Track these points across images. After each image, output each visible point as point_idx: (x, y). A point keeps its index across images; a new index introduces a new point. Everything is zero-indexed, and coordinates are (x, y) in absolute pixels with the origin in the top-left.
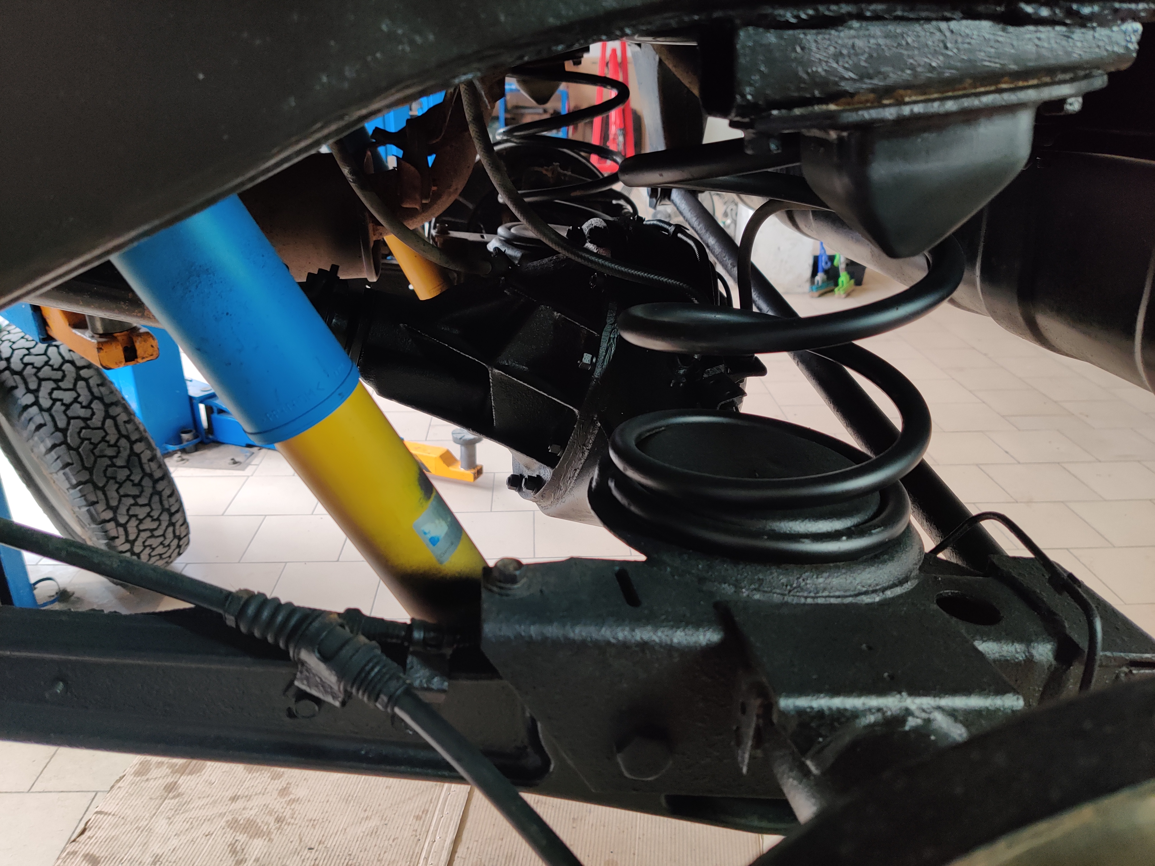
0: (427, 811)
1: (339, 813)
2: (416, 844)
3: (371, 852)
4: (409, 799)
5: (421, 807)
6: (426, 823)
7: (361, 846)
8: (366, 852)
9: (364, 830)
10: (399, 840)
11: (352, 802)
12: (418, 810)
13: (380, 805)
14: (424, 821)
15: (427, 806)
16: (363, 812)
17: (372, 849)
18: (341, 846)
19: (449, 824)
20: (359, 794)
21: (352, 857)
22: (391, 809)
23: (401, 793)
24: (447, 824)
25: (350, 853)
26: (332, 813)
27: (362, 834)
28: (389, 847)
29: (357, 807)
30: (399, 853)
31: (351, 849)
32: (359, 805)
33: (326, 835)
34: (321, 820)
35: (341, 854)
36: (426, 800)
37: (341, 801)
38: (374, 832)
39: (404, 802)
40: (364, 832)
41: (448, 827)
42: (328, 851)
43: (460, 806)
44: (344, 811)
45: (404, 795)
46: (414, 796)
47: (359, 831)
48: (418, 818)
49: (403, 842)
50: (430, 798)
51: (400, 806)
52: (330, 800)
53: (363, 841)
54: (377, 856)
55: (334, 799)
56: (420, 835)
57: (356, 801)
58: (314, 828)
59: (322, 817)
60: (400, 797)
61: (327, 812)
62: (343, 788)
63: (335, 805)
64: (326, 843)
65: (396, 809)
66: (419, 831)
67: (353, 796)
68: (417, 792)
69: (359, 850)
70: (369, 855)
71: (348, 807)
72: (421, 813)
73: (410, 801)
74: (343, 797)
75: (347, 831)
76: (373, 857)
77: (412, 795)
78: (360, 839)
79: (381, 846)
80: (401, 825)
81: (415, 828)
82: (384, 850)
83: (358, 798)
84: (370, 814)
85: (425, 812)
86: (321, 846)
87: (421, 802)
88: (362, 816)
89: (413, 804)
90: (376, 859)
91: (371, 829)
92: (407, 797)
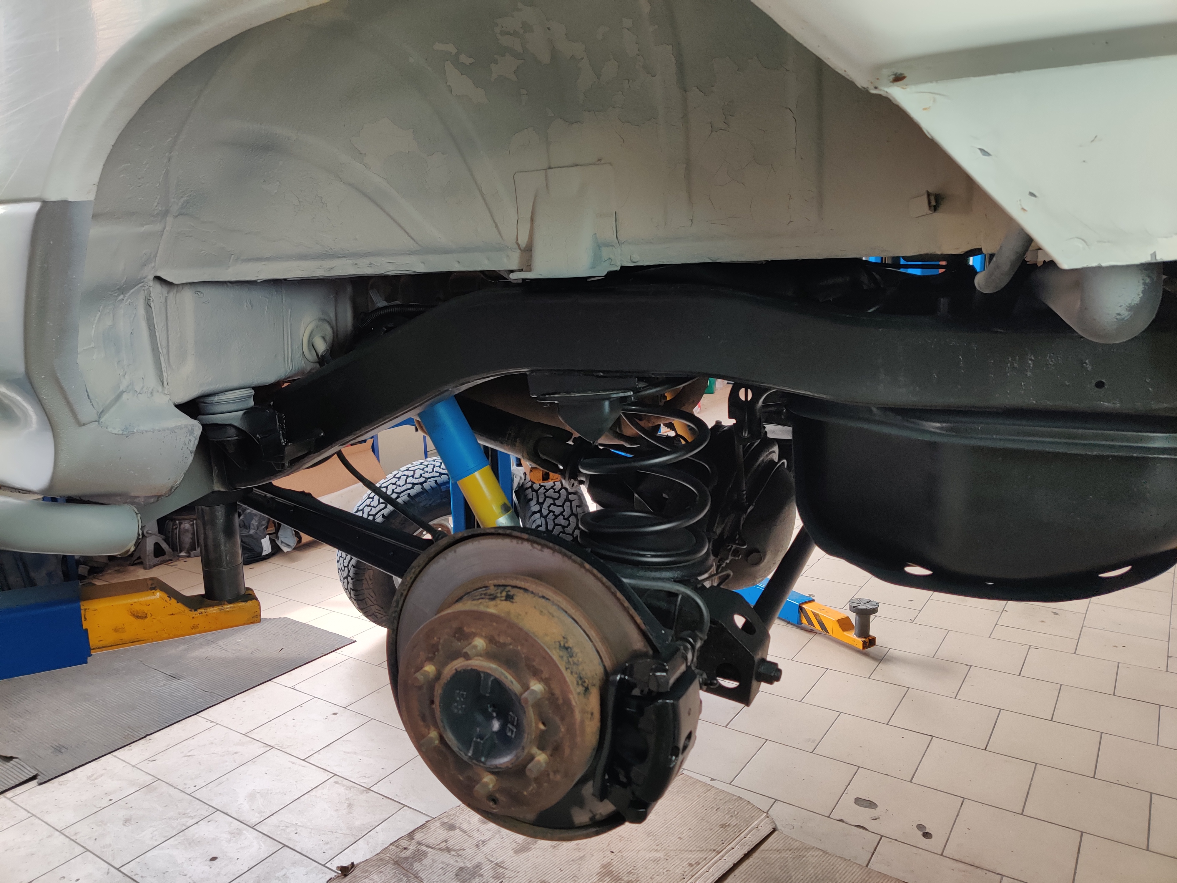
0: (699, 864)
1: (640, 840)
2: (681, 880)
3: (648, 871)
4: (691, 851)
5: (696, 859)
6: (694, 870)
7: (644, 864)
8: (646, 870)
9: (650, 856)
10: (671, 872)
11: (651, 837)
12: (693, 860)
13: (669, 846)
14: (693, 869)
15: (701, 860)
16: (656, 846)
17: (650, 869)
18: (631, 859)
19: (710, 878)
20: (658, 834)
21: (635, 868)
22: (675, 852)
23: (687, 845)
24: (708, 877)
25: (635, 865)
26: (635, 838)
27: (648, 858)
28: (662, 873)
29: (653, 841)
30: (667, 879)
31: (637, 864)
32: (655, 840)
33: (625, 848)
34: (626, 839)
35: (629, 864)
36: (701, 857)
37: (645, 833)
38: (656, 861)
39: (686, 852)
40: (650, 858)
41: (708, 879)
42: (622, 858)
43: (723, 870)
44: (644, 840)
45: (689, 847)
46: (694, 851)
47: (647, 856)
48: (690, 865)
49: (673, 874)
50: (705, 857)
51: (682, 852)
52: (638, 830)
53: (647, 863)
54: (652, 875)
55: (641, 831)
56: (686, 875)
57: (654, 838)
58: (620, 842)
59: (628, 837)
60: (685, 847)
61: (633, 836)
62: (650, 826)
63: (640, 834)
64: (623, 853)
65: (678, 853)
66: (687, 873)
67: (653, 834)
68: (698, 849)
69: (642, 866)
70: (647, 872)
71: (647, 839)
72: (694, 863)
73: (690, 853)
74: (647, 831)
75: (640, 852)
76: (649, 874)
77: (694, 849)
78: (645, 860)
79: (657, 870)
80: (677, 864)
81: (685, 870)
82: (658, 874)
83: (656, 836)
84: (660, 849)
85: (698, 863)
86: (619, 853)
87: (697, 857)
88: (653, 848)
89: (691, 855)
90: (650, 876)
91: (656, 858)
92: (690, 849)
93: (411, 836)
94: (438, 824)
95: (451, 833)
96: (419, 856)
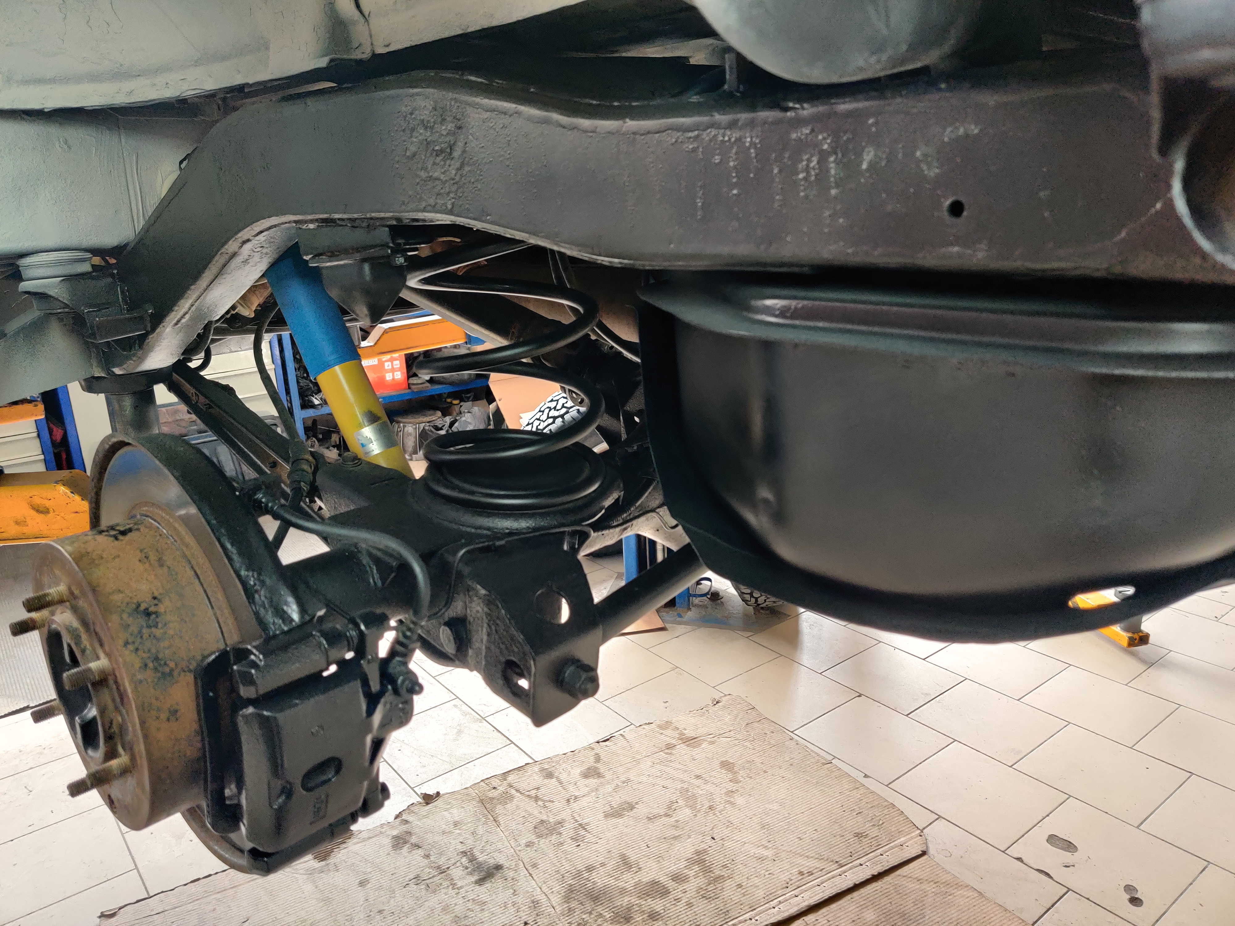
0: (812, 874)
1: (751, 831)
2: (783, 888)
3: (747, 869)
4: (807, 856)
5: (811, 868)
6: (803, 880)
7: (745, 860)
8: (744, 867)
9: (756, 853)
10: (774, 877)
11: (766, 830)
12: (806, 868)
13: (782, 845)
15: (816, 871)
16: (767, 842)
17: (750, 868)
18: (732, 851)
19: (818, 894)
20: (775, 829)
21: (734, 862)
22: (788, 854)
23: (805, 849)
24: (817, 893)
25: (734, 859)
26: (746, 827)
27: (752, 854)
28: (763, 875)
29: (766, 836)
30: (766, 884)
31: (737, 858)
32: (768, 835)
33: (730, 837)
34: (735, 826)
35: (728, 856)
36: (818, 866)
37: (760, 824)
38: (761, 859)
39: (801, 856)
40: (755, 854)
41: (816, 895)
42: (722, 848)
43: (839, 888)
44: (756, 832)
45: (807, 851)
46: (812, 857)
47: (752, 851)
48: (801, 873)
49: (775, 880)
50: (823, 867)
51: (796, 856)
52: (753, 819)
53: (749, 859)
54: (750, 874)
55: (756, 820)
56: (791, 885)
57: (769, 831)
58: (727, 828)
59: (738, 825)
60: (801, 851)
61: (744, 824)
62: (768, 817)
63: (753, 824)
64: (726, 842)
65: (791, 856)
66: (793, 881)
67: (769, 827)
68: (817, 856)
69: (742, 862)
70: (745, 870)
71: (759, 831)
72: (806, 872)
73: (806, 858)
74: (763, 823)
75: (746, 845)
76: (746, 873)
77: (811, 855)
78: (748, 856)
79: (758, 871)
80: (785, 868)
81: (792, 878)
82: (757, 875)
83: (772, 830)
84: (770, 846)
86: (721, 841)
87: (813, 865)
88: (763, 843)
89: (806, 862)
90: (747, 876)
91: (762, 856)
92: (807, 854)
93: (505, 775)
94: (536, 768)
95: (546, 781)
96: (506, 798)
